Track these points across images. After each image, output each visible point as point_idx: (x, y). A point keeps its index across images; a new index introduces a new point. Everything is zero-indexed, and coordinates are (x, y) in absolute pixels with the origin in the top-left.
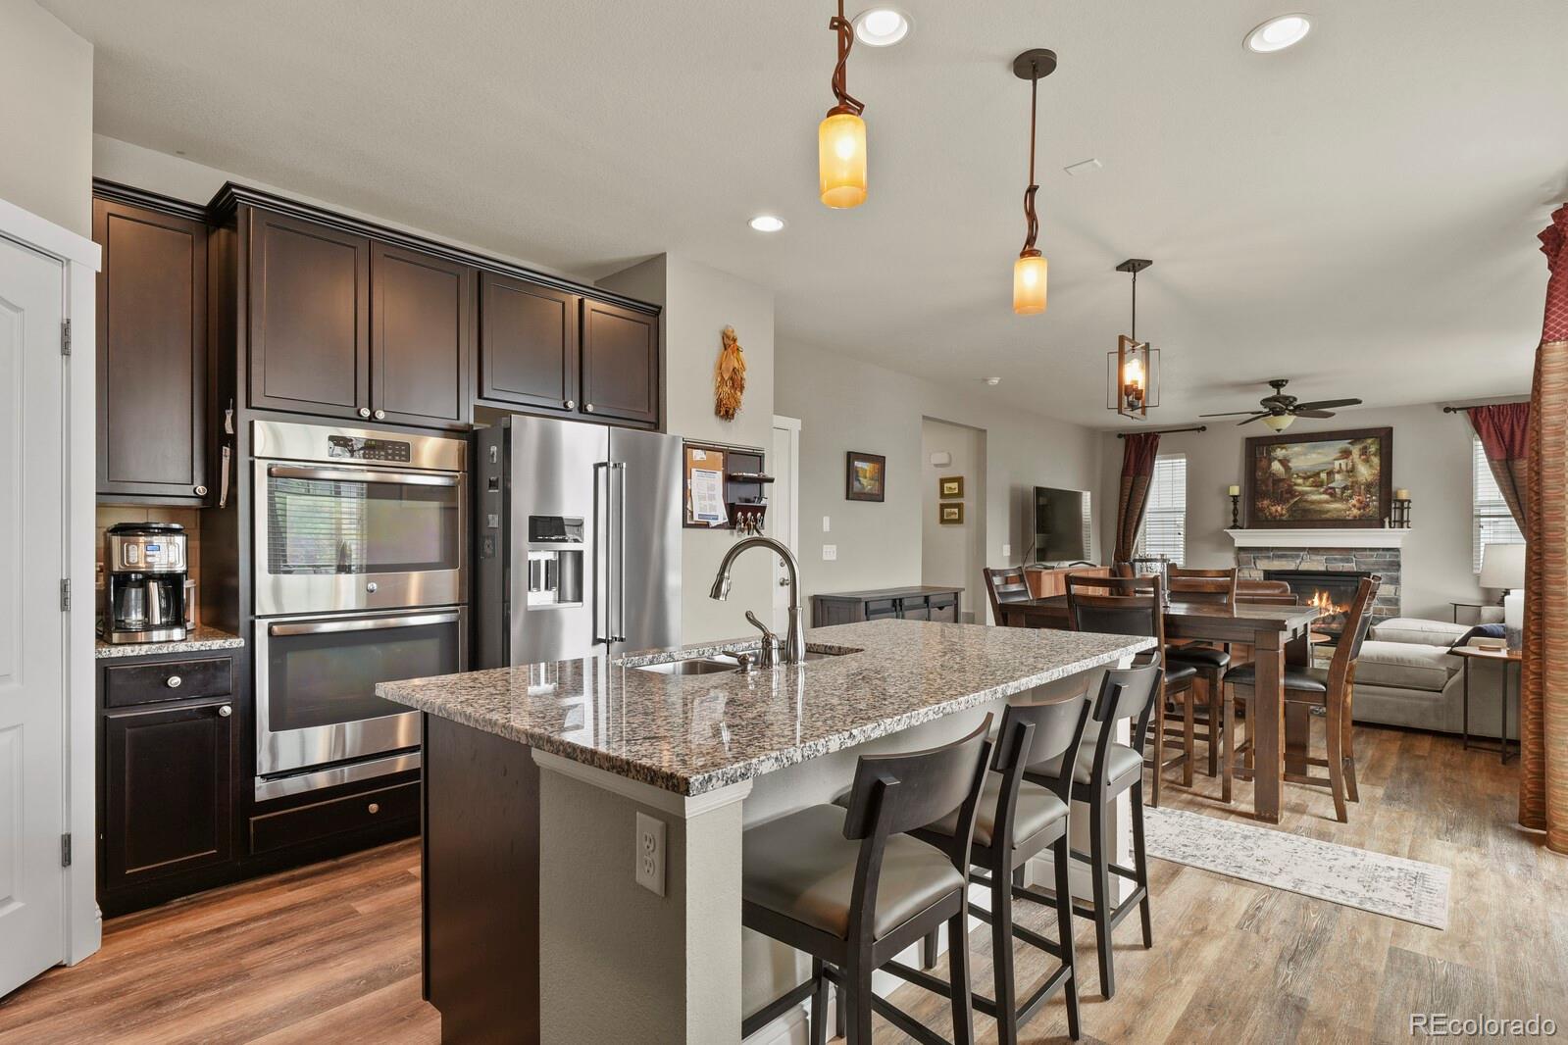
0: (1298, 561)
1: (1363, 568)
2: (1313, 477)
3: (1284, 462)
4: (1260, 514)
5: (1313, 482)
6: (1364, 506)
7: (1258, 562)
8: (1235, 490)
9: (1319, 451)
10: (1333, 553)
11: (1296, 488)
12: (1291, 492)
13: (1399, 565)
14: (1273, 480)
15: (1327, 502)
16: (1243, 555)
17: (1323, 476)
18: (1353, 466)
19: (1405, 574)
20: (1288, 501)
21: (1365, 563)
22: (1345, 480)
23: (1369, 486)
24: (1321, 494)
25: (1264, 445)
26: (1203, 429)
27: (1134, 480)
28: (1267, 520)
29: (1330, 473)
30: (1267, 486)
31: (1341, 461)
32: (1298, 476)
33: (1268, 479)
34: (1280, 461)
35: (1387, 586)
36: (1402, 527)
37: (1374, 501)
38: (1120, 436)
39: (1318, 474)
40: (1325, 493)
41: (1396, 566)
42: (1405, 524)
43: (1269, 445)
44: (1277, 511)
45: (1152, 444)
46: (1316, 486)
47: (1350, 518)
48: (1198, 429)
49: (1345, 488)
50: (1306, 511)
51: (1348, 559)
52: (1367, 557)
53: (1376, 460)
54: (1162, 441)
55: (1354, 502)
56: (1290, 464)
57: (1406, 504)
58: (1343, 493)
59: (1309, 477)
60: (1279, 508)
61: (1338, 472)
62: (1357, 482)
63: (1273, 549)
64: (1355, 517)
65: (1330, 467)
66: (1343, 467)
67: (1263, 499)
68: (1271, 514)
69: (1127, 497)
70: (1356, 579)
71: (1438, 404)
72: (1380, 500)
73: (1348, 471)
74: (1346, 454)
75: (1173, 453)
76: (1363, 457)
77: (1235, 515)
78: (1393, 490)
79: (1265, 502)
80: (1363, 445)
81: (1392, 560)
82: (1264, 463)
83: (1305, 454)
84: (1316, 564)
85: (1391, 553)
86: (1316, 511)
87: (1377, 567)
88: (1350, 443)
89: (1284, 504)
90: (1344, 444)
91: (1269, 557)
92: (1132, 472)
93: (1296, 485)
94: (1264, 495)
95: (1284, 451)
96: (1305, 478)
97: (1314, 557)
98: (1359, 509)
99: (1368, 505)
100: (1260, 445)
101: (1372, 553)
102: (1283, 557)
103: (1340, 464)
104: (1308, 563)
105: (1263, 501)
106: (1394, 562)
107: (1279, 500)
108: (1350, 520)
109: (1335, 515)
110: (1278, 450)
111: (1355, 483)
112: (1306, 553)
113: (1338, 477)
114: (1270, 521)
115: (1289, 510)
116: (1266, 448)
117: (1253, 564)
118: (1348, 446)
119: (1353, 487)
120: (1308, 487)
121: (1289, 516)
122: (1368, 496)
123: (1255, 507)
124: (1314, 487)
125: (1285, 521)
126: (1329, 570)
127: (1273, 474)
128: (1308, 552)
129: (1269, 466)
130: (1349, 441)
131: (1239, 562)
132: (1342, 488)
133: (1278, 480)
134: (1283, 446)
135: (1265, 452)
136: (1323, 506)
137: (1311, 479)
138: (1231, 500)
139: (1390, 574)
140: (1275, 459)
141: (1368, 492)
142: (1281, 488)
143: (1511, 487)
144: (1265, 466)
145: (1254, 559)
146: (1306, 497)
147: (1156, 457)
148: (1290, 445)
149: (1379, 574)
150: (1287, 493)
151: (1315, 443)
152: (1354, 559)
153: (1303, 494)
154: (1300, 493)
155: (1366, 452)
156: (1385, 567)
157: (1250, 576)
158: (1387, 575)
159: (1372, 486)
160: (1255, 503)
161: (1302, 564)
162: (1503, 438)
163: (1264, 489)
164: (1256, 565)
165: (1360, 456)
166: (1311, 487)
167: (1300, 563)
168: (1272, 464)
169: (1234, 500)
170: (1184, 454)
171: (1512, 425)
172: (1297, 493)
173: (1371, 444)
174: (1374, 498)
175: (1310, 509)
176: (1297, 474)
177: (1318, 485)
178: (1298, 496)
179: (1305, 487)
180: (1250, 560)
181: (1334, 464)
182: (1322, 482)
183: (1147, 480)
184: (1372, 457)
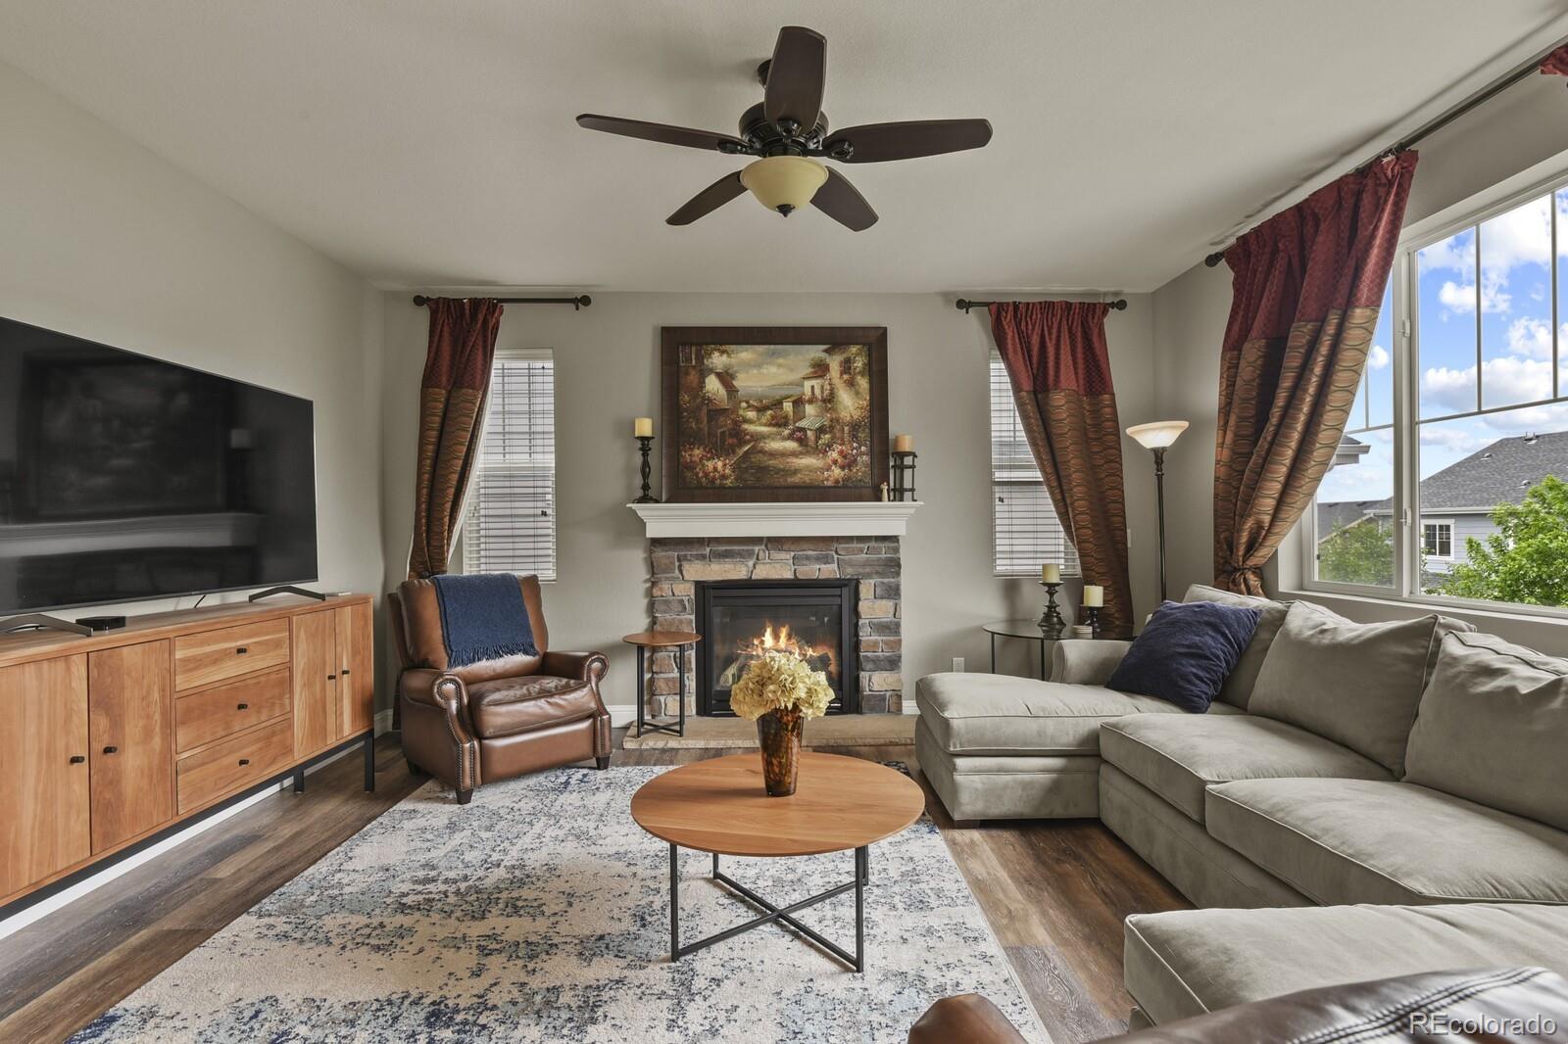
0: (751, 563)
1: (849, 572)
2: (769, 405)
3: (726, 378)
4: (689, 474)
5: (773, 417)
6: (849, 463)
7: (686, 567)
8: (645, 427)
9: (781, 361)
10: (805, 546)
11: (746, 426)
12: (738, 435)
13: (900, 567)
14: (709, 411)
15: (794, 454)
16: (660, 554)
17: (788, 406)
18: (832, 390)
19: (906, 581)
20: (734, 452)
21: (850, 564)
22: (820, 415)
23: (855, 427)
24: (785, 439)
25: (691, 344)
26: (585, 300)
27: (448, 400)
28: (700, 487)
29: (798, 403)
30: (698, 421)
31: (813, 382)
32: (749, 406)
33: (699, 408)
34: (718, 375)
35: (884, 602)
36: (901, 500)
37: (862, 454)
38: (419, 301)
39: (778, 403)
40: (790, 437)
41: (894, 566)
42: (908, 495)
43: (701, 345)
44: (715, 469)
45: (485, 322)
46: (777, 425)
47: (829, 483)
48: (576, 301)
49: (821, 430)
50: (763, 470)
51: (827, 556)
52: (853, 552)
53: (863, 383)
54: (509, 322)
55: (834, 455)
56: (734, 383)
57: (908, 461)
58: (818, 438)
59: (766, 408)
60: (720, 464)
61: (810, 402)
62: (838, 421)
63: (709, 540)
64: (837, 481)
65: (795, 391)
66: (817, 392)
67: (693, 445)
68: (706, 475)
69: (434, 433)
70: (837, 591)
71: (946, 296)
72: (871, 453)
73: (824, 401)
74: (820, 369)
75: (528, 346)
76: (845, 377)
77: (645, 475)
78: (891, 436)
79: (697, 452)
80: (845, 355)
81: (886, 555)
82: (692, 378)
83: (759, 366)
84: (777, 568)
85: (887, 544)
86: (778, 471)
87: (868, 570)
88: (826, 351)
89: (728, 455)
90: (816, 352)
91: (703, 557)
92: (444, 379)
93: (746, 421)
94: (696, 439)
95: (725, 357)
96: (761, 410)
97: (776, 555)
98: (843, 468)
99: (856, 460)
100: (684, 344)
101: (862, 545)
102: (727, 557)
103: (813, 387)
104: (768, 566)
105: (692, 450)
106: (891, 560)
107: (719, 449)
108: (830, 487)
109: (807, 480)
110: (717, 354)
111: (835, 421)
112: (763, 547)
113: (810, 409)
114: (706, 488)
115: (736, 467)
116: (696, 350)
117: (677, 571)
118: (824, 355)
119: (832, 427)
120: (765, 425)
121: (736, 479)
122: (855, 445)
123: (678, 459)
124: (774, 425)
125: (730, 488)
126: (800, 577)
127: (709, 399)
128: (766, 546)
129: (702, 384)
130: (826, 347)
131: (652, 567)
132: (817, 429)
133: (716, 410)
134: (724, 347)
135: (693, 357)
136: (788, 460)
137: (770, 412)
138: (639, 444)
139: (886, 580)
140: (711, 371)
141: (854, 437)
142: (722, 427)
143: (1043, 435)
144: (695, 384)
145: (679, 560)
146: (762, 444)
147: (496, 352)
148: (733, 347)
149: (872, 582)
150: (731, 435)
151: (772, 347)
152: (836, 556)
153: (757, 438)
154: (752, 436)
155: (850, 368)
156: (880, 569)
157: (674, 595)
158: (883, 583)
159: (860, 427)
160: (679, 452)
161: (757, 567)
162: (1030, 356)
163: (694, 426)
164: (681, 572)
165: (841, 374)
166: (770, 425)
167: (754, 567)
168: (707, 380)
169: (643, 444)
170: (551, 351)
171: (1042, 336)
172: (748, 437)
173: (857, 355)
174: (863, 448)
175: (769, 466)
176: (747, 402)
177: (780, 422)
178: (749, 442)
179: (761, 425)
180: (673, 563)
181: (803, 386)
182: (786, 417)
183: (476, 399)
184: (859, 377)
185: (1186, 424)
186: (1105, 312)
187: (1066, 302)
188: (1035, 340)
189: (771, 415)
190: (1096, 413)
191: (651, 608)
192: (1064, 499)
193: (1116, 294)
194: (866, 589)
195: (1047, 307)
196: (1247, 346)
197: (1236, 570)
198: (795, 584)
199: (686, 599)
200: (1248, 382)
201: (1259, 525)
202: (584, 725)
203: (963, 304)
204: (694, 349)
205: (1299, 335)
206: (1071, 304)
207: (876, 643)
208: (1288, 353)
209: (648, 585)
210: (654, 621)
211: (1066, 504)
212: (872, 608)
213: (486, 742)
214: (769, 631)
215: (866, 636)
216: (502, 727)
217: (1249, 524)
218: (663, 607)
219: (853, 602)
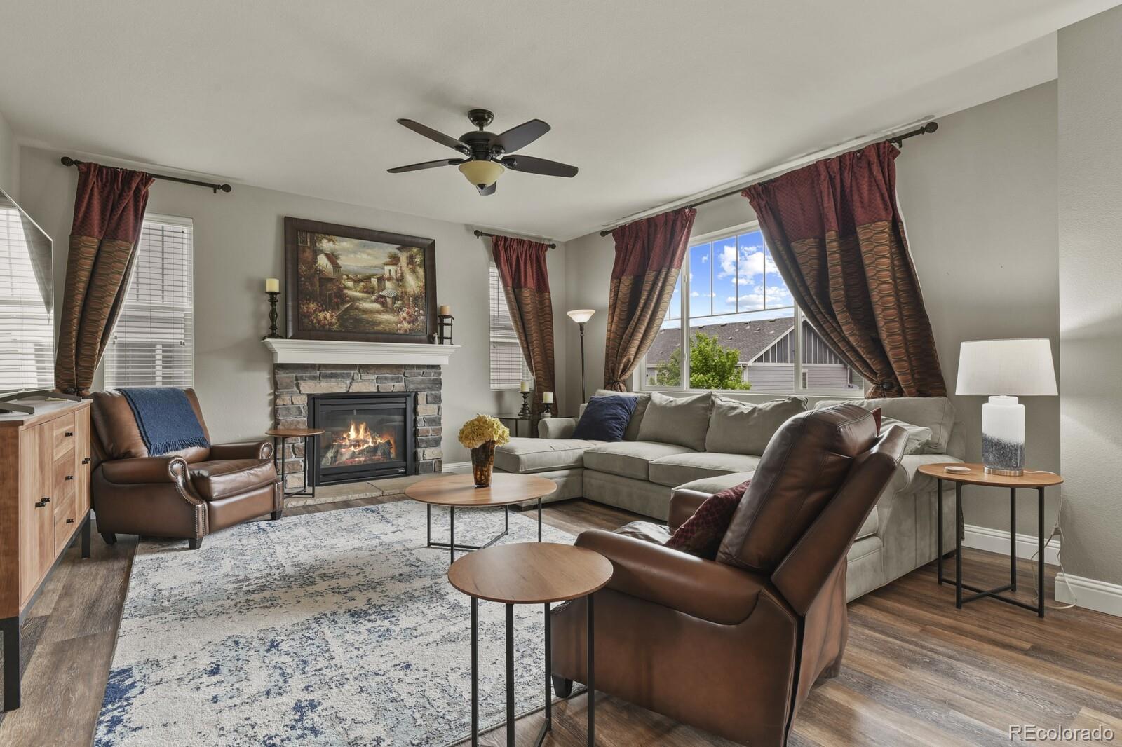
0: (348, 382)
1: (412, 387)
2: (362, 279)
3: (332, 257)
4: (306, 320)
5: (365, 287)
6: (413, 320)
7: (303, 385)
8: (274, 285)
9: (369, 251)
10: (385, 371)
11: (346, 291)
12: (340, 297)
13: (441, 384)
14: (320, 279)
15: (378, 312)
16: (282, 375)
17: (374, 281)
18: (402, 273)
19: (444, 392)
20: (338, 308)
21: (413, 383)
22: (394, 289)
23: (416, 298)
24: (372, 302)
25: (307, 232)
26: (227, 188)
28: (314, 329)
29: (381, 279)
30: (313, 285)
31: (391, 267)
32: (349, 278)
33: (313, 276)
34: (327, 255)
35: (432, 405)
36: (444, 344)
37: (421, 315)
38: (66, 161)
39: (368, 278)
40: (376, 301)
41: (438, 383)
42: (448, 340)
43: (314, 233)
44: (325, 318)
45: (138, 190)
46: (367, 292)
47: (401, 332)
48: (216, 188)
49: (395, 298)
50: (358, 321)
51: (398, 378)
52: (414, 374)
53: (421, 271)
54: (154, 189)
55: (404, 314)
56: (338, 261)
57: (447, 321)
58: (394, 303)
59: (359, 281)
60: (328, 315)
61: (389, 279)
62: (406, 293)
63: (320, 366)
64: (406, 331)
65: (380, 272)
66: (393, 274)
67: (309, 300)
68: (319, 322)
70: (403, 400)
71: (468, 227)
72: (426, 315)
73: (397, 280)
74: (395, 260)
75: (171, 214)
76: (410, 266)
77: (274, 319)
78: (438, 305)
79: (312, 305)
80: (410, 253)
81: (433, 376)
82: (308, 255)
83: (355, 252)
84: (366, 385)
85: (434, 370)
86: (368, 322)
87: (423, 386)
88: (398, 249)
89: (334, 310)
90: (392, 249)
91: (315, 378)
92: (96, 230)
93: (346, 288)
94: (311, 297)
95: (331, 244)
96: (357, 281)
97: (365, 376)
98: (409, 323)
99: (417, 318)
100: (302, 231)
101: (418, 371)
102: (331, 377)
103: (390, 271)
104: (360, 384)
105: (308, 304)
106: (437, 380)
107: (328, 305)
108: (401, 334)
109: (387, 328)
110: (325, 241)
111: (404, 293)
112: (357, 371)
113: (388, 284)
114: (318, 331)
115: (340, 318)
116: (311, 236)
117: (295, 387)
118: (397, 251)
119: (402, 298)
120: (359, 292)
121: (340, 326)
122: (416, 309)
123: (298, 310)
124: (365, 293)
125: (335, 331)
126: (381, 391)
127: (320, 270)
128: (359, 371)
129: (315, 260)
130: (398, 246)
131: (275, 384)
132: (393, 298)
133: (325, 279)
134: (330, 237)
135: (308, 240)
136: (375, 316)
137: (362, 284)
138: (268, 297)
139: (433, 392)
140: (322, 252)
141: (416, 304)
142: (330, 290)
143: (518, 312)
144: (310, 259)
145: (297, 379)
146: (357, 304)
147: (145, 215)
148: (337, 238)
149: (425, 393)
150: (336, 296)
151: (364, 241)
152: (403, 378)
153: (354, 299)
154: (351, 298)
155: (412, 261)
156: (430, 386)
157: (293, 404)
158: (432, 394)
159: (419, 298)
160: (298, 304)
161: (353, 384)
162: (511, 268)
163: (309, 288)
164: (299, 388)
165: (408, 265)
166: (362, 292)
167: (351, 383)
168: (318, 257)
169: (272, 298)
170: (191, 220)
171: (518, 258)
172: (348, 299)
173: (417, 254)
174: (421, 311)
175: (362, 319)
176: (347, 276)
177: (369, 291)
178: (348, 302)
179: (356, 291)
180: (292, 382)
181: (383, 269)
182: (373, 288)
183: (130, 250)
184: (418, 268)
185: (594, 311)
186: (546, 250)
187: (529, 241)
188: (514, 259)
189: (363, 286)
190: (541, 301)
191: (275, 413)
192: (528, 347)
193: (550, 240)
194: (422, 398)
195: (520, 242)
196: (624, 278)
197: (615, 382)
198: (378, 396)
199: (302, 406)
200: (625, 294)
201: (629, 361)
202: (266, 490)
203: (478, 233)
204: (308, 235)
205: (650, 277)
206: (532, 242)
207: (427, 431)
208: (645, 284)
209: (272, 397)
210: (276, 423)
211: (529, 351)
212: (425, 410)
213: (211, 503)
214: (353, 427)
215: (422, 426)
216: (224, 491)
217: (625, 360)
218: (284, 413)
219: (413, 406)
